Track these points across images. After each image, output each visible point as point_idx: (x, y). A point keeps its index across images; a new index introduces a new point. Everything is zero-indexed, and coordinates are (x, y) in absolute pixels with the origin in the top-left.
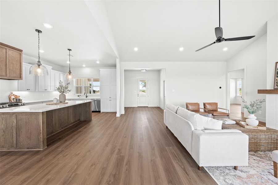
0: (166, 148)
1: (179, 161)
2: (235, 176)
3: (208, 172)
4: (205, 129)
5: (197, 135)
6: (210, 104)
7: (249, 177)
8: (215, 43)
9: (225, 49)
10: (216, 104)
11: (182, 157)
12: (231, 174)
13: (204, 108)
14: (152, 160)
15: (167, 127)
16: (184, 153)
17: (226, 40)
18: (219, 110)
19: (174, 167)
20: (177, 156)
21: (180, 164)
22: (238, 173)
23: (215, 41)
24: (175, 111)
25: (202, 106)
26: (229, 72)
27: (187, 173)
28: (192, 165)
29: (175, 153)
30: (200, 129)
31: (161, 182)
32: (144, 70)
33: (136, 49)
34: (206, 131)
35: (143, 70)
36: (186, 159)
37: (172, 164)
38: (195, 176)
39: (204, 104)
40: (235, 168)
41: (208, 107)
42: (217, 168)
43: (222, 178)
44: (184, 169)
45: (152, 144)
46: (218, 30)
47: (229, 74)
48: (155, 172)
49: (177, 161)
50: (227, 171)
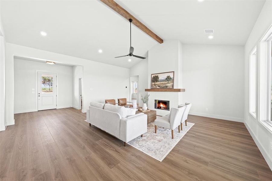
0: (96, 142)
1: (110, 147)
2: (142, 140)
3: (130, 145)
4: (127, 116)
5: (125, 121)
6: (122, 99)
7: (147, 138)
8: (128, 55)
9: (130, 60)
10: (125, 99)
11: (112, 144)
12: (141, 140)
13: (118, 103)
14: (87, 157)
15: (90, 124)
16: (112, 140)
17: (134, 56)
18: (127, 103)
19: (108, 153)
20: (108, 145)
21: (112, 149)
22: (143, 138)
23: (128, 54)
24: (102, 107)
25: (117, 102)
26: (131, 76)
27: (118, 152)
28: (120, 145)
29: (105, 143)
30: (125, 117)
31: (103, 169)
32: (51, 62)
33: (44, 34)
34: (129, 117)
35: (49, 62)
36: (115, 143)
37: (106, 152)
38: (123, 151)
39: (118, 100)
40: (142, 136)
41: (121, 102)
42: (134, 140)
43: (137, 144)
44: (116, 151)
45: (81, 145)
46: (132, 48)
47: (131, 78)
48: (94, 165)
49: (109, 148)
50: (139, 140)
